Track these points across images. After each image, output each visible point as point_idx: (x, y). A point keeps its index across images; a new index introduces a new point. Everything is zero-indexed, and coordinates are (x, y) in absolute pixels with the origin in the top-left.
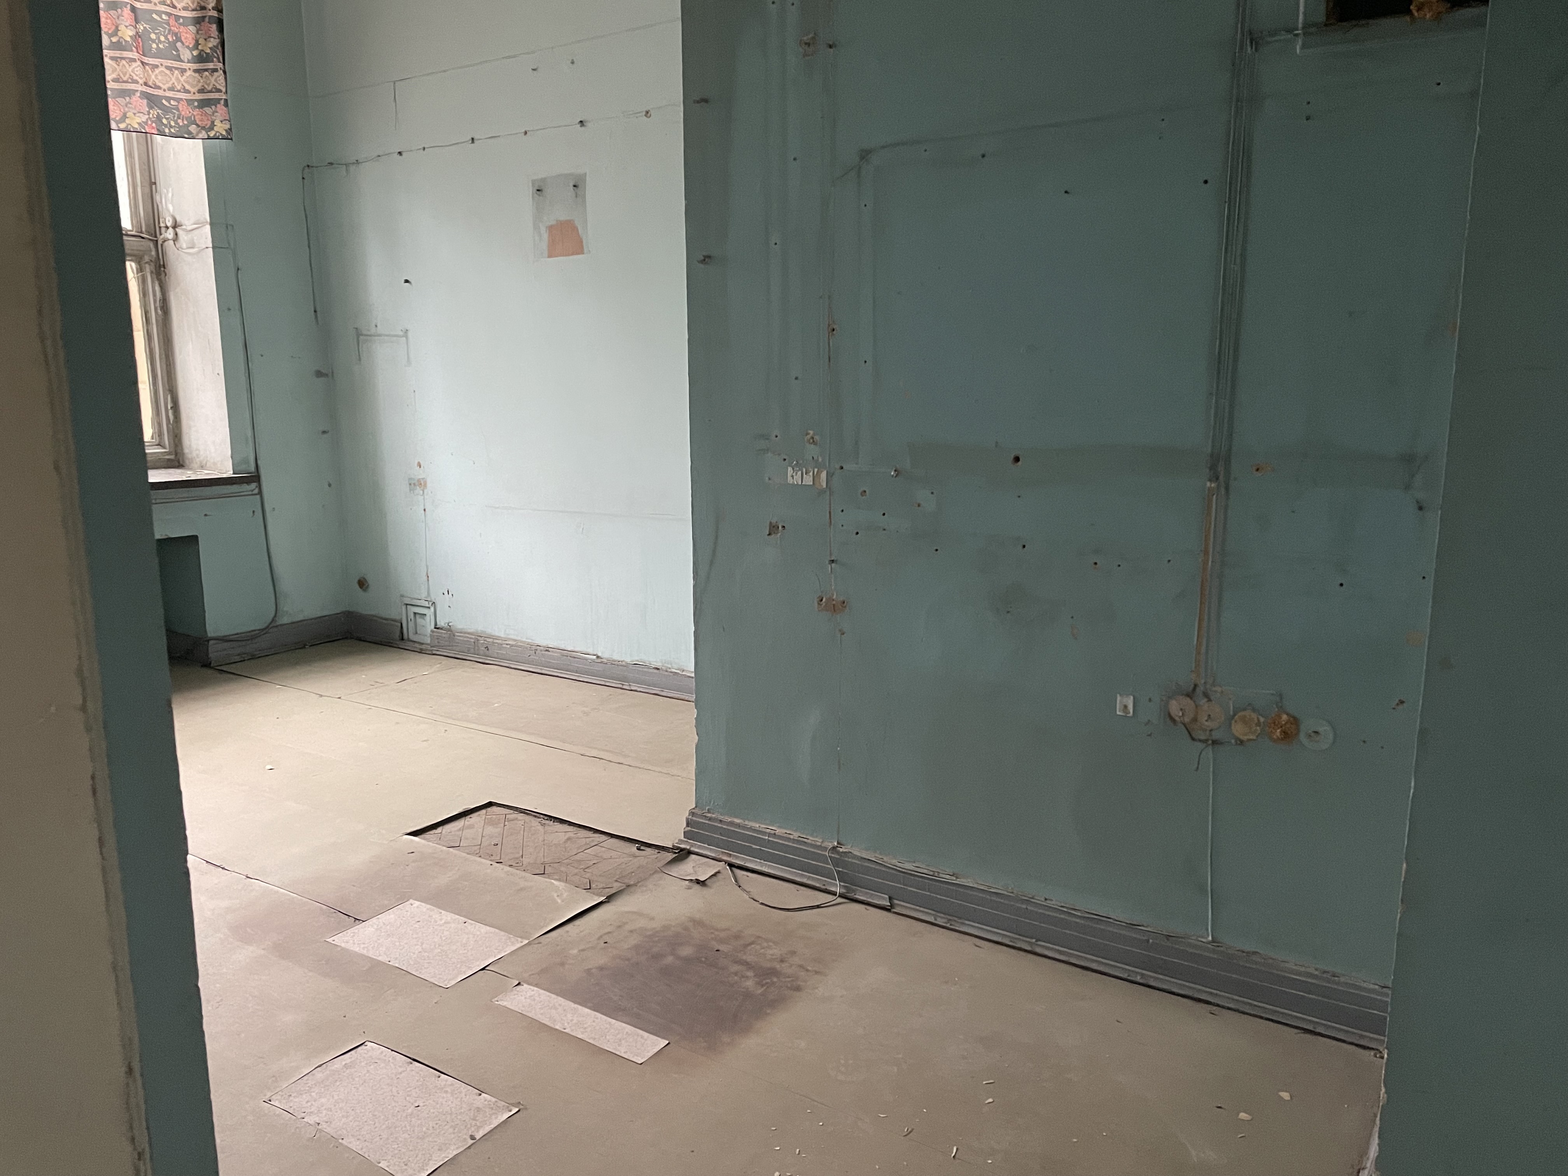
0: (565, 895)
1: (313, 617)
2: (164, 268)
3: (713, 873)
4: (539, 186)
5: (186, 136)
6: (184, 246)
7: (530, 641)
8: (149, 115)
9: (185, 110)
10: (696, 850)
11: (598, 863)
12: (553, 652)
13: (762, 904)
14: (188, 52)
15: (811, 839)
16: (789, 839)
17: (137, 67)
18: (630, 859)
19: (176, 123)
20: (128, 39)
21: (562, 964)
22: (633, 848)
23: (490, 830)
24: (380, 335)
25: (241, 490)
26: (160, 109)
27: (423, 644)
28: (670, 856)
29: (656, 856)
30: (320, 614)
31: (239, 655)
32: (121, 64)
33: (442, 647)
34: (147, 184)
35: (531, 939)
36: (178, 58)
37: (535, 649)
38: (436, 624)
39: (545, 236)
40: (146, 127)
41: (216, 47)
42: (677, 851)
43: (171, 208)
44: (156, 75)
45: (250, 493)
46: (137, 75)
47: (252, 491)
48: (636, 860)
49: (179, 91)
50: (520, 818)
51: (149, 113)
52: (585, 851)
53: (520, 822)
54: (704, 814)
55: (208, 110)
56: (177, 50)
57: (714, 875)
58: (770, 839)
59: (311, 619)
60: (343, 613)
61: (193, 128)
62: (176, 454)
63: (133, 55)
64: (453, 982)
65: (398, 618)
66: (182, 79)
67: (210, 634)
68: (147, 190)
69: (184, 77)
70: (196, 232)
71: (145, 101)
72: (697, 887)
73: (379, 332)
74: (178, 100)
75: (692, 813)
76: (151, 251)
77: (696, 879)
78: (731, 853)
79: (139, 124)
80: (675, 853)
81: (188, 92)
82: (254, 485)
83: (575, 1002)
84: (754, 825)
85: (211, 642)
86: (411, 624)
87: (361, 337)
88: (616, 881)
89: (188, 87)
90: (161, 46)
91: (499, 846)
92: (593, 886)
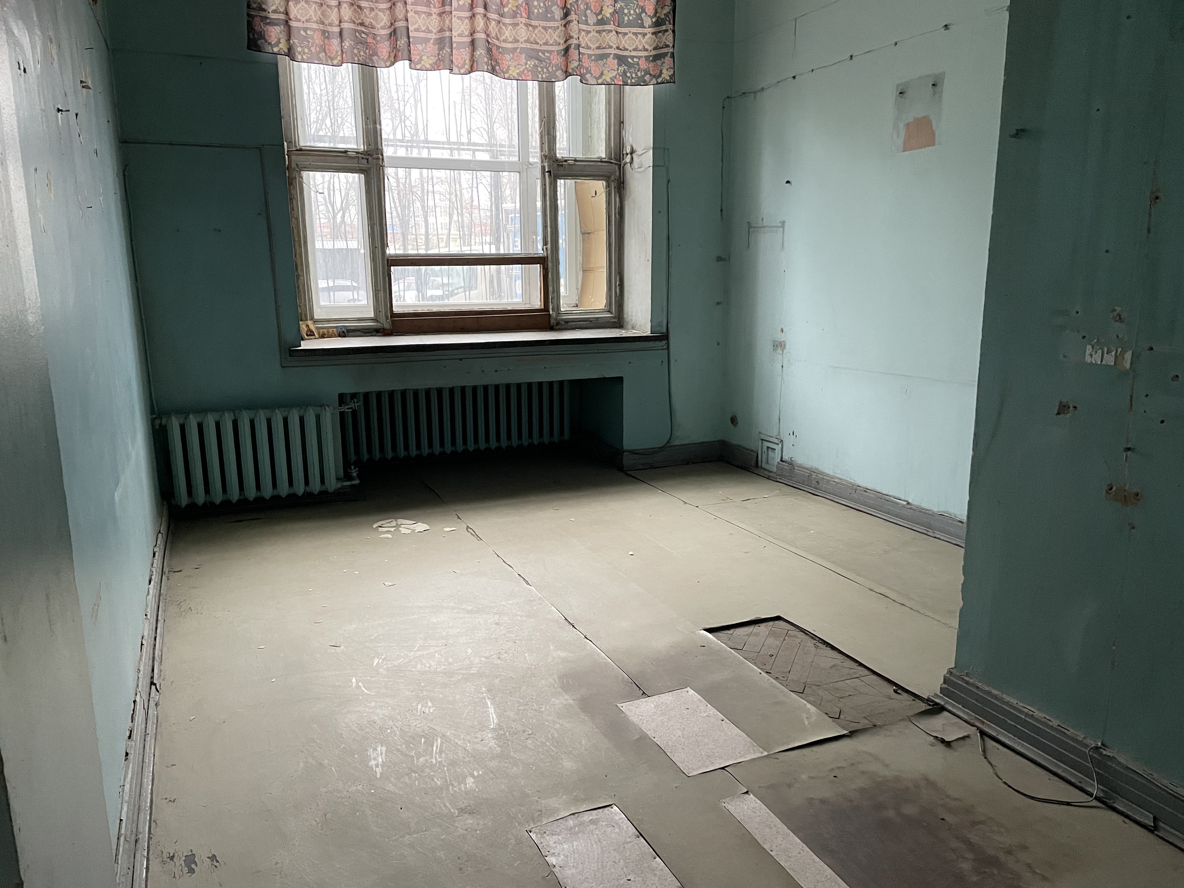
0: (813, 719)
1: (696, 442)
2: (623, 184)
3: (961, 736)
4: (902, 89)
5: (642, 84)
6: (636, 167)
7: (853, 481)
8: (618, 70)
9: (643, 64)
10: (950, 708)
11: (854, 695)
12: (870, 493)
13: (1005, 783)
14: (649, 19)
15: (1071, 732)
16: (1047, 726)
17: (612, 36)
18: (885, 699)
19: (636, 75)
20: (608, 16)
21: (789, 786)
22: (890, 690)
23: (770, 641)
24: (764, 227)
25: (654, 346)
26: (626, 65)
27: (771, 472)
28: (924, 707)
29: (909, 703)
30: (702, 440)
31: (643, 464)
32: (602, 35)
33: (785, 477)
34: (618, 124)
35: (770, 753)
36: (642, 26)
37: (855, 488)
38: (782, 458)
39: (903, 133)
40: (615, 80)
41: (669, 13)
42: (931, 704)
43: (631, 139)
44: (626, 41)
45: (661, 348)
46: (612, 42)
47: (663, 346)
48: (890, 701)
49: (641, 50)
50: (799, 636)
51: (618, 69)
52: (846, 681)
53: (799, 639)
54: (962, 677)
55: (659, 62)
56: (642, 20)
57: (963, 738)
58: (1026, 718)
59: (695, 444)
60: (719, 441)
61: (647, 77)
62: (619, 319)
63: (611, 27)
64: (695, 773)
65: (755, 449)
66: (643, 41)
67: (626, 447)
68: (617, 127)
69: (645, 39)
70: (644, 156)
71: (616, 61)
72: (941, 747)
73: (765, 225)
74: (639, 57)
75: (950, 672)
76: (616, 172)
77: (941, 738)
78: (985, 721)
79: (611, 78)
80: (930, 705)
81: (647, 50)
82: (664, 342)
83: (789, 828)
84: (1011, 701)
85: (625, 453)
86: (764, 456)
87: (751, 229)
88: (865, 718)
89: (647, 47)
90: (631, 18)
91: (774, 657)
92: (842, 717)
